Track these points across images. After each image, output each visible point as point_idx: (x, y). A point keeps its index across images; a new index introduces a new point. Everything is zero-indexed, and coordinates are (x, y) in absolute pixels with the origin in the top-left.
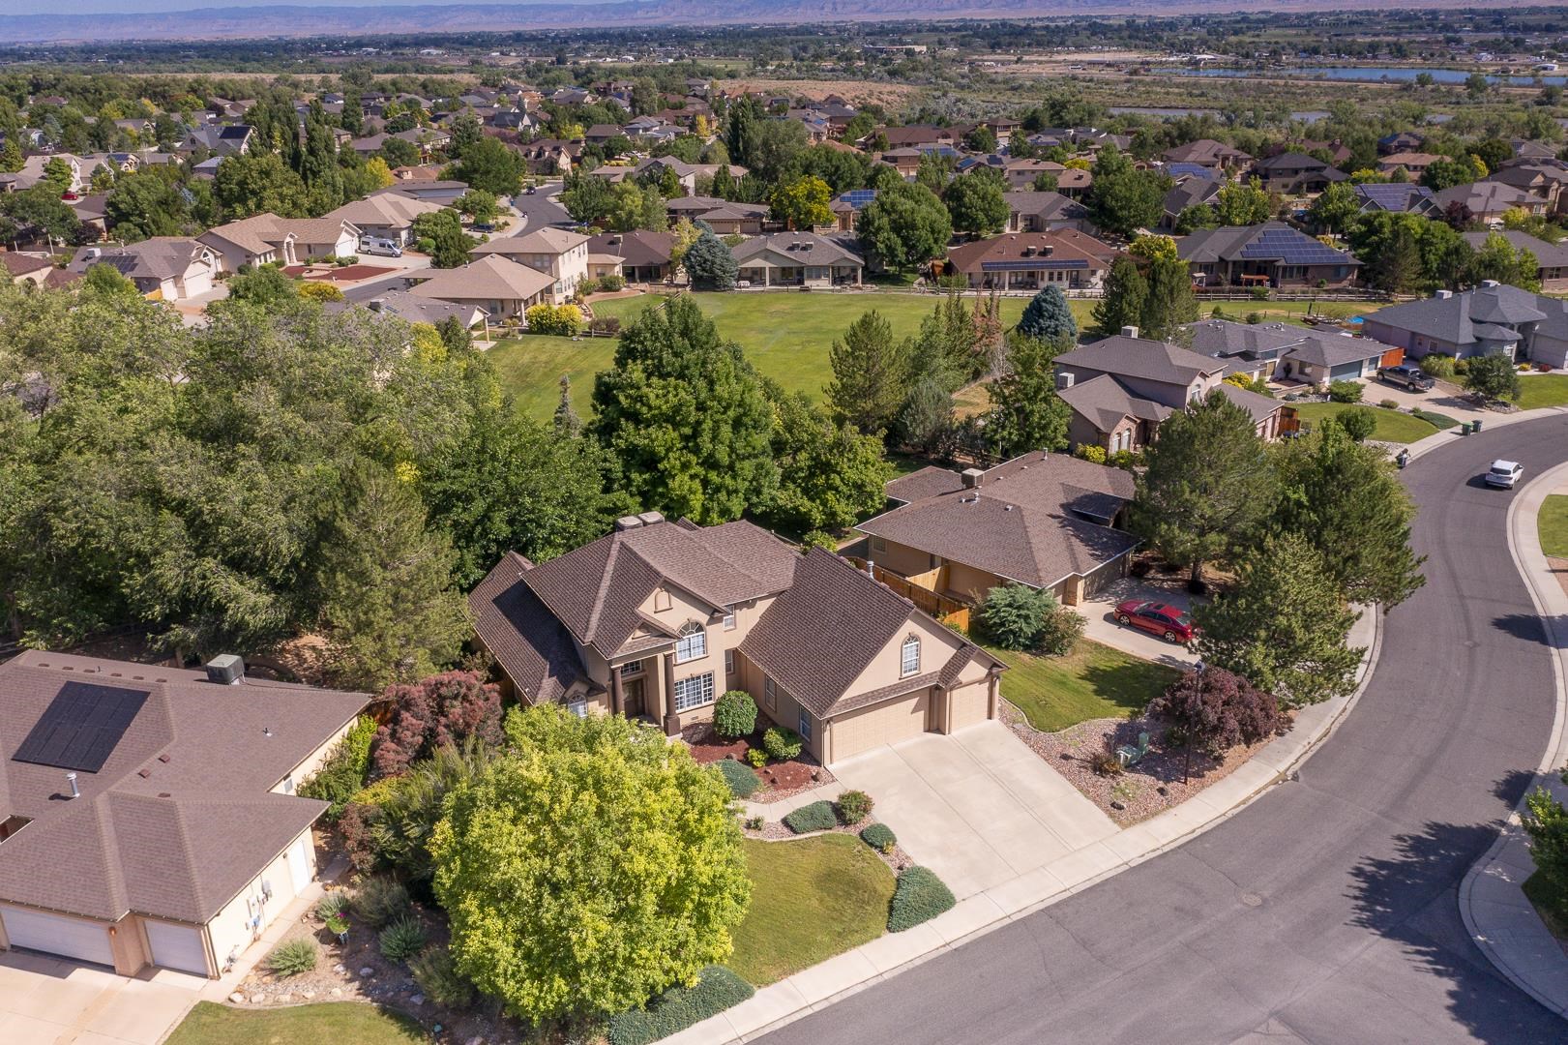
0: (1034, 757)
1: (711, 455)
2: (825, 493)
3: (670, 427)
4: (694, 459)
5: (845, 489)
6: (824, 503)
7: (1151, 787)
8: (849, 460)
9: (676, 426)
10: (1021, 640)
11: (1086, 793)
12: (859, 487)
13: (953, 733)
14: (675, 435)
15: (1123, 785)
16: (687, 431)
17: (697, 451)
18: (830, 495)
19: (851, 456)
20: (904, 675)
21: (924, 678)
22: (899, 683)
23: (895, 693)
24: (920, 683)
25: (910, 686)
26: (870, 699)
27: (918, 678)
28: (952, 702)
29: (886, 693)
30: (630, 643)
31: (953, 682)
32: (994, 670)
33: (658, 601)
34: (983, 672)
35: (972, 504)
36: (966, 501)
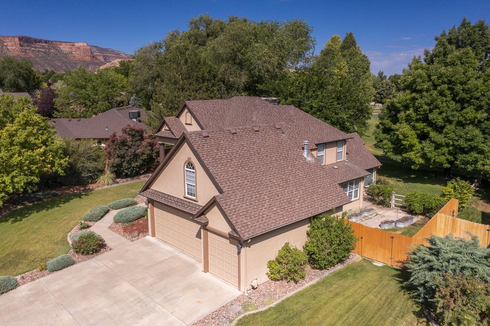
20: (187, 195)
21: (197, 207)
22: (184, 200)
23: (177, 204)
24: (193, 209)
25: (186, 206)
26: (164, 199)
27: (195, 204)
28: (209, 243)
29: (173, 201)
30: (164, 132)
31: (199, 218)
32: (231, 232)
33: (187, 117)
34: (227, 229)
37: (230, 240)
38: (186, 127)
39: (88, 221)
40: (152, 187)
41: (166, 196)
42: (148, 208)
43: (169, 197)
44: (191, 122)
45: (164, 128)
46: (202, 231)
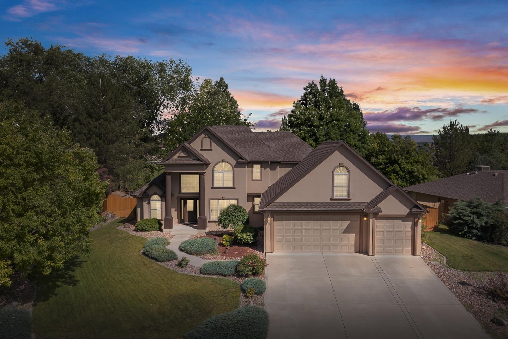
2: (390, 175)
5: (400, 172)
10: (475, 231)
11: (468, 307)
12: (410, 173)
13: (375, 256)
19: (407, 156)
20: (334, 197)
22: (330, 203)
23: (325, 207)
24: (349, 206)
25: (339, 206)
26: (303, 207)
27: (348, 203)
28: (376, 229)
29: (318, 207)
30: (176, 159)
31: (374, 208)
32: (413, 210)
33: (203, 143)
34: (404, 211)
35: (473, 175)
36: (470, 174)
37: (404, 219)
38: (202, 153)
39: (169, 261)
40: (277, 201)
41: (304, 204)
42: (267, 224)
43: (309, 204)
44: (211, 147)
45: (177, 155)
46: (371, 220)
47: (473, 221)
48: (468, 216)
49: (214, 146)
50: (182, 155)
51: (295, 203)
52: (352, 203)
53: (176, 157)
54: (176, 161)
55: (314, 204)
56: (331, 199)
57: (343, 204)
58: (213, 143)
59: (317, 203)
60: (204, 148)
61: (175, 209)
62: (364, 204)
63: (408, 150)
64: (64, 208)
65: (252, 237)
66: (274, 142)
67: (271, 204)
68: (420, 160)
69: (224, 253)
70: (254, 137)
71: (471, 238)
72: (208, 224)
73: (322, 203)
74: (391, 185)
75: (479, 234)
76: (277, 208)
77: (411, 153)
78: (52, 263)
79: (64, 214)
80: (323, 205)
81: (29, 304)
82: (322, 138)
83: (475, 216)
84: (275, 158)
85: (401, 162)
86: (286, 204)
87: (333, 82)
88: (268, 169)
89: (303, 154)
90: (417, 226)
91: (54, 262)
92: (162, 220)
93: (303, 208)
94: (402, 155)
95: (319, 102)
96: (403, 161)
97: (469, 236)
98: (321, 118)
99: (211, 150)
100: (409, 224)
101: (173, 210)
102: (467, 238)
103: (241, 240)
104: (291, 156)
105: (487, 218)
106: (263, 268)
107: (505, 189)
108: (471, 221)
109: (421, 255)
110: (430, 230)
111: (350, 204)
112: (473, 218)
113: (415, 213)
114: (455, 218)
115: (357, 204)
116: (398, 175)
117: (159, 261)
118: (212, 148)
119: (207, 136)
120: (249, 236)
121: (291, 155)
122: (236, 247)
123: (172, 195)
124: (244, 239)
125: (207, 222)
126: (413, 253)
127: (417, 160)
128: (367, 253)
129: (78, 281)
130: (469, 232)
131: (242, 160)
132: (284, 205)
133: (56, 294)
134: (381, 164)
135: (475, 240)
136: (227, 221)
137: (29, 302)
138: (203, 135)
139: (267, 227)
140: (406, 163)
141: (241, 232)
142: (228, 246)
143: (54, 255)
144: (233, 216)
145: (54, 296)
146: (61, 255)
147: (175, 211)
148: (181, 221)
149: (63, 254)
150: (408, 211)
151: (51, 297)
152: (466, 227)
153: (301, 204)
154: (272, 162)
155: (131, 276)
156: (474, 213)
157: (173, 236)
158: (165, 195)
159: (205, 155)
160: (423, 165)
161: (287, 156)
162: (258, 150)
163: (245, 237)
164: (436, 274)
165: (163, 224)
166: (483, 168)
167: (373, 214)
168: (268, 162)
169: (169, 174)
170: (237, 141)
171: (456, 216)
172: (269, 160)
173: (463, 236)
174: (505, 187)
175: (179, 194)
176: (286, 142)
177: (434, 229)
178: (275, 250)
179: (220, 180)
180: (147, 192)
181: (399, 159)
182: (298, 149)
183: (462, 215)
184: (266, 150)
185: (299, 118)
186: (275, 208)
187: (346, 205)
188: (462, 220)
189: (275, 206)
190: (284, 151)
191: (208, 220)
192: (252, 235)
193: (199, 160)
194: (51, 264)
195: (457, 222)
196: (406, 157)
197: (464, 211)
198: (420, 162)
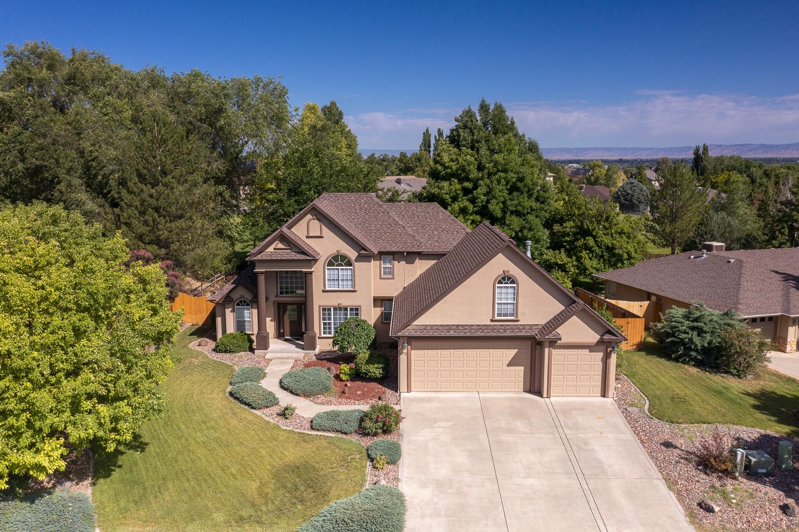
0: (628, 435)
1: (485, 207)
2: (581, 252)
3: (456, 181)
4: (471, 208)
5: (597, 250)
6: (579, 259)
7: (772, 501)
8: (605, 228)
9: (461, 181)
10: (693, 354)
11: (671, 483)
12: (610, 249)
13: (552, 399)
14: (458, 186)
15: (729, 488)
16: (467, 184)
17: (473, 201)
18: (584, 254)
19: (607, 225)
20: (497, 318)
21: (522, 327)
22: (490, 325)
23: (483, 332)
24: (516, 330)
25: (502, 331)
26: (453, 331)
27: (515, 325)
28: (553, 362)
29: (473, 331)
30: (271, 252)
31: (551, 335)
32: (605, 337)
33: (310, 227)
34: (593, 337)
35: (699, 259)
36: (694, 258)
37: (591, 348)
38: (308, 241)
39: (267, 407)
40: (416, 323)
41: (453, 328)
42: (402, 353)
43: (460, 328)
44: (321, 233)
45: (273, 246)
46: (547, 350)
47: (691, 340)
48: (685, 332)
49: (326, 231)
50: (280, 246)
51: (441, 325)
52: (521, 325)
53: (271, 249)
54: (271, 255)
55: (467, 327)
56: (492, 321)
57: (508, 328)
58: (324, 228)
59: (472, 325)
60: (311, 235)
61: (270, 319)
62: (537, 327)
63: (608, 216)
64: (130, 361)
65: (381, 370)
66: (411, 221)
67: (408, 328)
68: (626, 231)
69: (343, 392)
70: (383, 213)
71: (687, 363)
72: (318, 341)
73: (479, 325)
74: (574, 302)
75: (699, 357)
76: (416, 332)
77: (612, 219)
78: (117, 435)
79: (129, 370)
80: (480, 329)
81: (86, 483)
82: (482, 197)
83: (695, 333)
84: (413, 246)
85: (597, 233)
86: (429, 328)
87: (500, 109)
88: (403, 263)
89: (454, 239)
90: (610, 358)
91: (119, 434)
92: (253, 335)
93: (452, 333)
94: (599, 222)
95: (478, 142)
96: (600, 232)
97: (685, 360)
98: (480, 168)
99: (322, 237)
100: (600, 355)
101: (268, 319)
102: (682, 362)
103: (366, 374)
104: (437, 244)
105: (711, 336)
106: (397, 423)
107: (741, 286)
108: (689, 339)
109: (615, 396)
110: (632, 348)
111: (518, 327)
112: (692, 335)
113: (607, 341)
114: (668, 335)
115: (528, 327)
116: (592, 252)
117: (253, 408)
118: (323, 235)
119: (315, 218)
120: (377, 368)
121: (436, 241)
122: (359, 383)
123: (267, 299)
124: (370, 372)
125: (317, 338)
126: (604, 395)
127: (620, 231)
128: (539, 393)
129: (146, 444)
130: (684, 355)
131: (366, 252)
132: (425, 329)
133: (120, 467)
134: (568, 235)
135: (694, 366)
136: (346, 343)
137: (86, 479)
138: (309, 216)
139: (403, 358)
140: (604, 234)
141: (366, 364)
142: (347, 380)
143: (118, 426)
144: (354, 335)
145: (117, 469)
146: (127, 424)
147: (271, 321)
148: (280, 335)
149: (130, 423)
150: (598, 337)
151: (114, 470)
152: (682, 348)
153: (449, 327)
154: (408, 253)
155: (218, 434)
156: (693, 328)
157: (271, 360)
158: (256, 300)
159: (314, 245)
160: (629, 237)
161: (430, 242)
162: (388, 234)
163: (372, 370)
164: (632, 428)
165: (255, 340)
166: (716, 246)
167: (550, 342)
168: (403, 252)
169: (262, 273)
170: (358, 219)
171: (669, 331)
172: (404, 249)
173: (676, 360)
174: (742, 283)
175: (276, 297)
176: (429, 220)
177: (637, 347)
178: (413, 389)
179: (334, 280)
180: (230, 295)
181: (594, 229)
182: (447, 231)
183: (676, 331)
184: (400, 234)
185: (448, 166)
186: (413, 334)
187: (512, 329)
188: (676, 337)
189: (413, 330)
190: (427, 236)
191: (318, 335)
192: (381, 368)
193: (303, 253)
194: (116, 437)
195: (669, 340)
196: (604, 225)
197: (679, 325)
198: (625, 233)
